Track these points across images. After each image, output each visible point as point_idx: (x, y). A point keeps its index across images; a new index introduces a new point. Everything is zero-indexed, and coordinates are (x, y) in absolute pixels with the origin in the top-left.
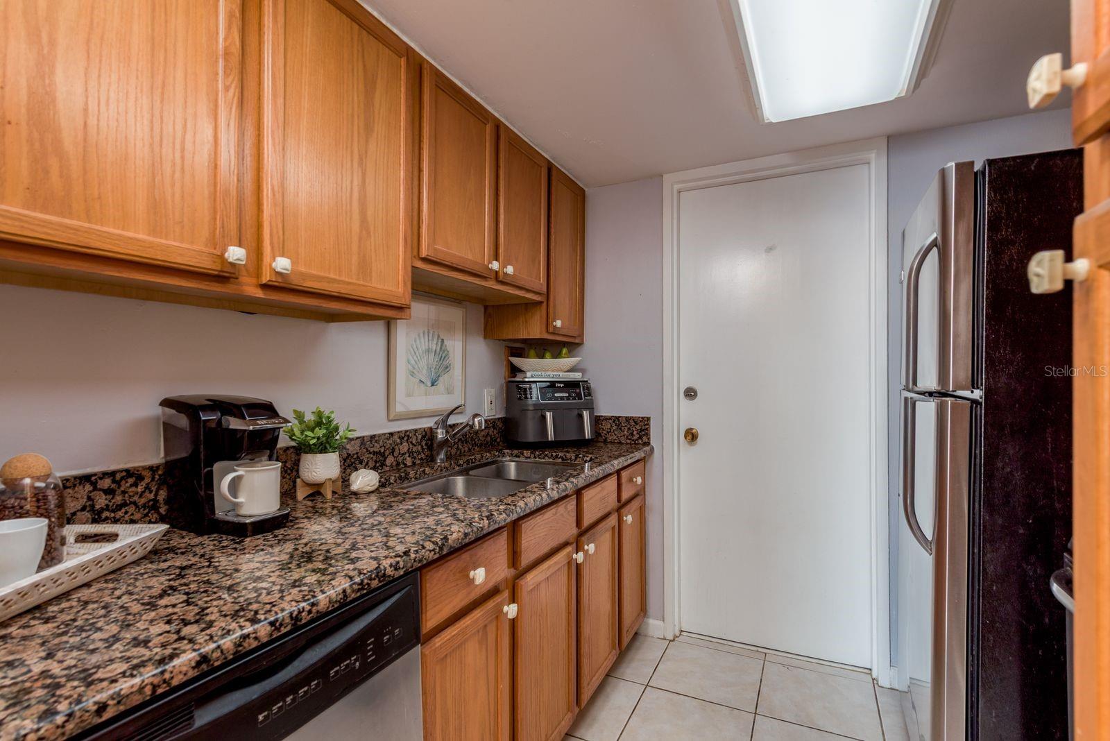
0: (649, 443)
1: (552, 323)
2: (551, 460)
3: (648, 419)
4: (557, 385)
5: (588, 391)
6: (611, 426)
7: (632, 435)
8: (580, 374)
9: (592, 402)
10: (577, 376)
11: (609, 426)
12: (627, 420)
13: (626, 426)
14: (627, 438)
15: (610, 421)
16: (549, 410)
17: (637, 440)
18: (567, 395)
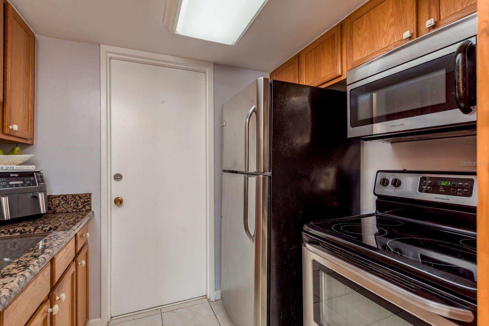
0: (91, 209)
1: (8, 126)
2: (8, 235)
3: (90, 194)
4: (11, 175)
5: (42, 179)
6: (60, 201)
7: (78, 206)
8: (34, 167)
9: (45, 186)
10: (30, 168)
11: (58, 202)
12: (73, 197)
13: (72, 200)
14: (73, 208)
15: (59, 198)
16: (4, 195)
17: (81, 209)
18: (22, 182)
